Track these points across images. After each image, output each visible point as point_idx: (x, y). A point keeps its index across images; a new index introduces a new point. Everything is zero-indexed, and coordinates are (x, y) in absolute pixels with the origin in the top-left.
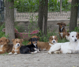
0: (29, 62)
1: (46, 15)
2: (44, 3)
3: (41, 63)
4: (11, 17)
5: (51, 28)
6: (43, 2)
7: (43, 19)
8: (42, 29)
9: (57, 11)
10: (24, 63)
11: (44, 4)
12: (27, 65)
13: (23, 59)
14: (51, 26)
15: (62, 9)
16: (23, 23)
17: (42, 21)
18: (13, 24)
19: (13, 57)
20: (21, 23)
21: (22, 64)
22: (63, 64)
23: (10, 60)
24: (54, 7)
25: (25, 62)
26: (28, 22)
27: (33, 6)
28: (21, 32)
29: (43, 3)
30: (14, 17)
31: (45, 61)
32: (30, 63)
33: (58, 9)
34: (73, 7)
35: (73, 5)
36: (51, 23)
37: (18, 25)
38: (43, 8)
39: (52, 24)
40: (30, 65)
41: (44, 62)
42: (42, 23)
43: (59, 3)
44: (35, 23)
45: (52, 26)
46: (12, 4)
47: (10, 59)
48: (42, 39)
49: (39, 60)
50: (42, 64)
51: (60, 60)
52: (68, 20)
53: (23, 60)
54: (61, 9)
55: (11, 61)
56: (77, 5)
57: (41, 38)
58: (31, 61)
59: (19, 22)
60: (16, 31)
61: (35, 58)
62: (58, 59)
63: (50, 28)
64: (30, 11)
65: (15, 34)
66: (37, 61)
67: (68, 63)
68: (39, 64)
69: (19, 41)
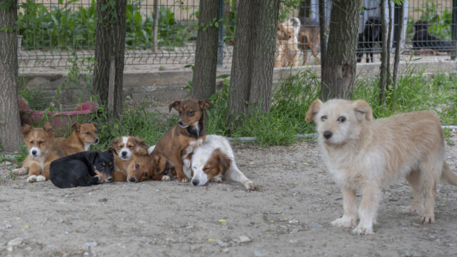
0: (73, 209)
1: (118, 54)
2: (115, 15)
3: (114, 211)
4: (8, 61)
5: (131, 96)
6: (109, 12)
7: (109, 66)
8: (106, 98)
9: (143, 45)
10: (58, 211)
11: (114, 18)
12: (69, 216)
13: (52, 198)
14: (132, 89)
15: (159, 41)
16: (44, 81)
17: (106, 73)
18: (15, 84)
19: (19, 191)
20: (37, 82)
21: (51, 215)
22: (186, 213)
23: (9, 201)
24: (134, 34)
25: (58, 209)
26: (59, 77)
27: (69, 31)
28: (37, 109)
29: (111, 16)
30: (16, 59)
31: (126, 203)
32: (76, 212)
33: (147, 40)
34: (204, 29)
35: (202, 24)
36: (133, 81)
37: (29, 87)
38: (109, 31)
39: (136, 85)
40: (77, 215)
41: (124, 208)
42: (108, 80)
43: (147, 21)
44: (85, 80)
45: (136, 89)
46: (10, 17)
47: (7, 198)
48: (109, 132)
49: (105, 200)
50: (117, 213)
51: (173, 200)
52: (186, 73)
53: (52, 201)
54: (157, 40)
55: (13, 205)
56: (217, 25)
57: (105, 129)
58: (81, 203)
59: (30, 78)
60: (24, 105)
61: (90, 194)
62: (167, 196)
63: (128, 97)
64: (60, 45)
65: (22, 114)
66: (99, 204)
67: (204, 209)
68: (107, 213)
69: (39, 139)
